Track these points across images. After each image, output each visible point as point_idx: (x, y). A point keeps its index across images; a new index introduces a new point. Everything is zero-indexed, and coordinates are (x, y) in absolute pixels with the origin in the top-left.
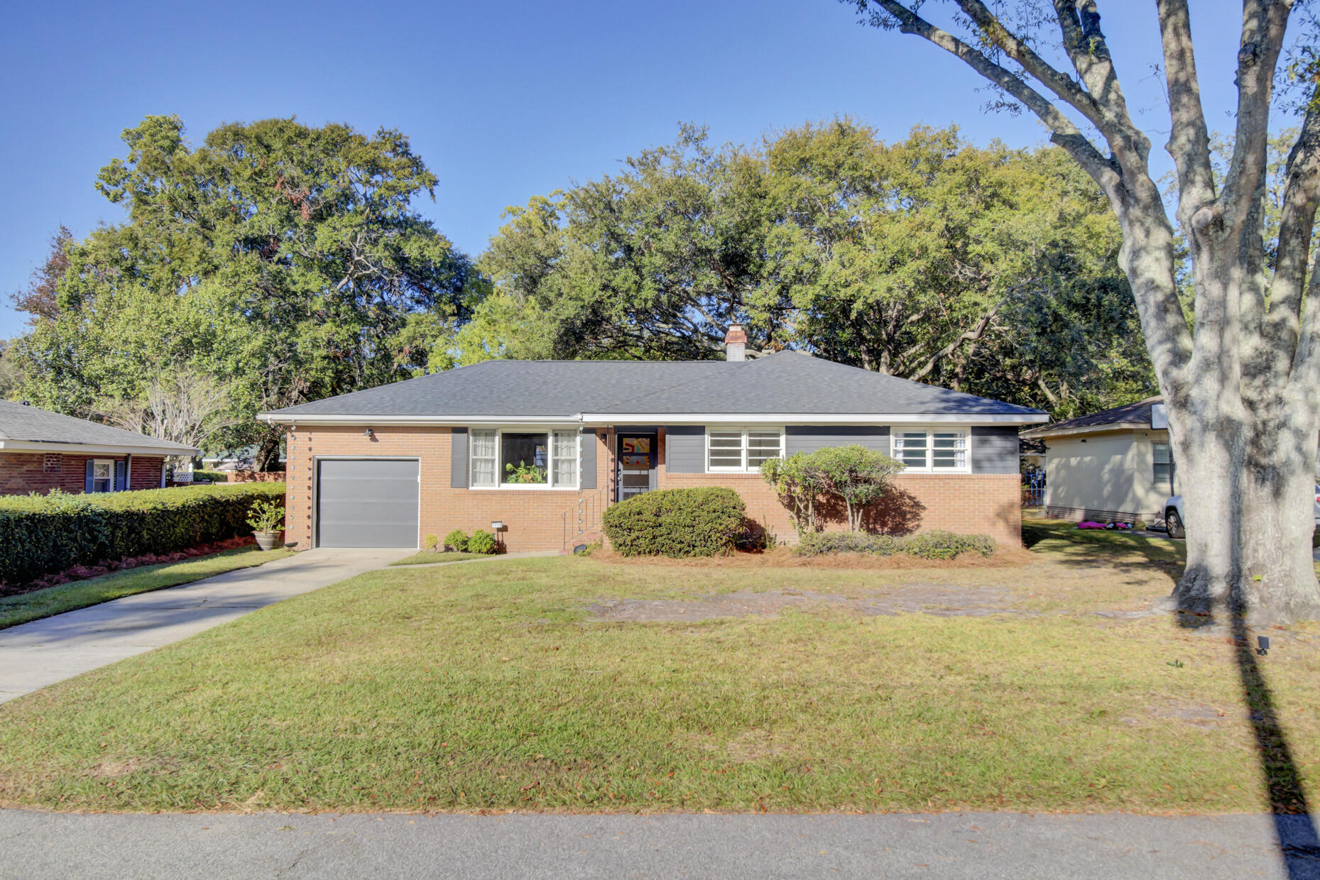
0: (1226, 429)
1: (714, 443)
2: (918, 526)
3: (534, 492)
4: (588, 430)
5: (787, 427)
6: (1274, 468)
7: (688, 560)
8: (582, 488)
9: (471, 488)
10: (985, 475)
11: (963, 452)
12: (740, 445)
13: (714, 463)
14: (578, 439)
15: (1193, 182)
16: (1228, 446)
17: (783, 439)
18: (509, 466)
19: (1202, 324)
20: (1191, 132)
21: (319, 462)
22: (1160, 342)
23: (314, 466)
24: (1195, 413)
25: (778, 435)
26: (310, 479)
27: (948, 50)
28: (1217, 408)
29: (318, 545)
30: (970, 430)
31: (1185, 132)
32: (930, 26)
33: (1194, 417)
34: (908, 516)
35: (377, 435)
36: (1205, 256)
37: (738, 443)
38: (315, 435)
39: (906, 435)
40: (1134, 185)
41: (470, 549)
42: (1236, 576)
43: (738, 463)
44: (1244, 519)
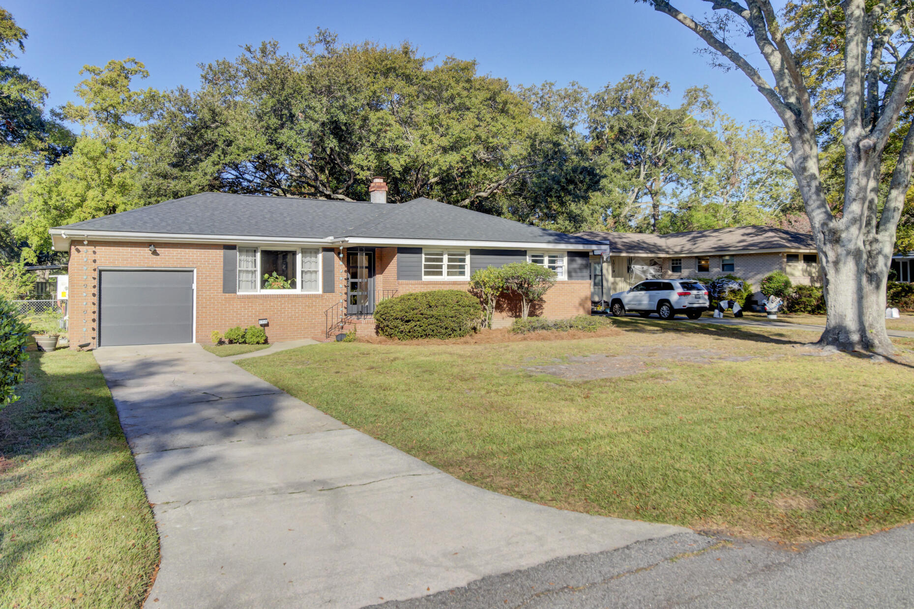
0: (857, 254)
1: (427, 260)
2: (542, 313)
3: (289, 296)
4: (326, 249)
5: (471, 250)
6: (876, 274)
7: (452, 340)
8: (324, 291)
9: (238, 293)
10: (573, 281)
11: (561, 267)
12: (442, 262)
13: (427, 273)
14: (320, 256)
15: (856, 125)
16: (857, 263)
17: (468, 258)
18: (266, 276)
19: (854, 200)
20: (857, 98)
21: (100, 271)
22: (819, 207)
23: (96, 275)
24: (844, 246)
25: (464, 255)
26: (94, 287)
27: (689, 27)
28: (856, 244)
29: (100, 345)
30: (566, 254)
31: (854, 98)
32: (677, 11)
33: (843, 248)
34: (537, 307)
35: (159, 250)
36: (862, 164)
37: (441, 260)
38: (98, 249)
39: (533, 256)
40: (807, 121)
41: (247, 341)
42: (862, 330)
43: (440, 273)
44: (864, 301)
